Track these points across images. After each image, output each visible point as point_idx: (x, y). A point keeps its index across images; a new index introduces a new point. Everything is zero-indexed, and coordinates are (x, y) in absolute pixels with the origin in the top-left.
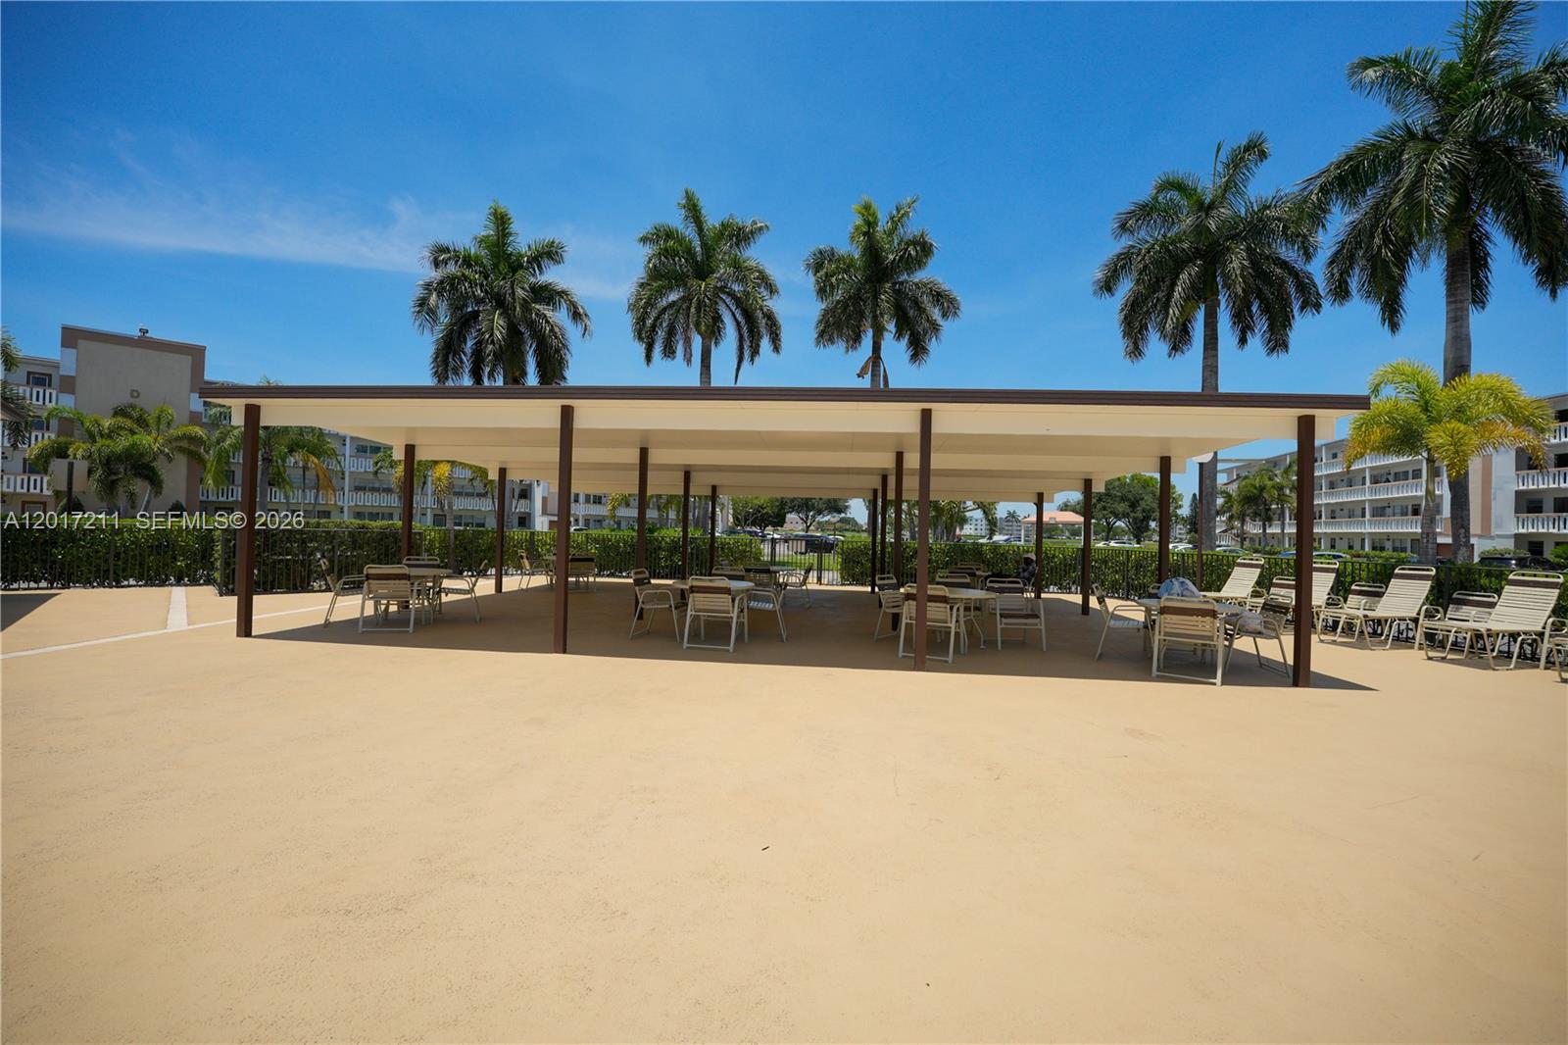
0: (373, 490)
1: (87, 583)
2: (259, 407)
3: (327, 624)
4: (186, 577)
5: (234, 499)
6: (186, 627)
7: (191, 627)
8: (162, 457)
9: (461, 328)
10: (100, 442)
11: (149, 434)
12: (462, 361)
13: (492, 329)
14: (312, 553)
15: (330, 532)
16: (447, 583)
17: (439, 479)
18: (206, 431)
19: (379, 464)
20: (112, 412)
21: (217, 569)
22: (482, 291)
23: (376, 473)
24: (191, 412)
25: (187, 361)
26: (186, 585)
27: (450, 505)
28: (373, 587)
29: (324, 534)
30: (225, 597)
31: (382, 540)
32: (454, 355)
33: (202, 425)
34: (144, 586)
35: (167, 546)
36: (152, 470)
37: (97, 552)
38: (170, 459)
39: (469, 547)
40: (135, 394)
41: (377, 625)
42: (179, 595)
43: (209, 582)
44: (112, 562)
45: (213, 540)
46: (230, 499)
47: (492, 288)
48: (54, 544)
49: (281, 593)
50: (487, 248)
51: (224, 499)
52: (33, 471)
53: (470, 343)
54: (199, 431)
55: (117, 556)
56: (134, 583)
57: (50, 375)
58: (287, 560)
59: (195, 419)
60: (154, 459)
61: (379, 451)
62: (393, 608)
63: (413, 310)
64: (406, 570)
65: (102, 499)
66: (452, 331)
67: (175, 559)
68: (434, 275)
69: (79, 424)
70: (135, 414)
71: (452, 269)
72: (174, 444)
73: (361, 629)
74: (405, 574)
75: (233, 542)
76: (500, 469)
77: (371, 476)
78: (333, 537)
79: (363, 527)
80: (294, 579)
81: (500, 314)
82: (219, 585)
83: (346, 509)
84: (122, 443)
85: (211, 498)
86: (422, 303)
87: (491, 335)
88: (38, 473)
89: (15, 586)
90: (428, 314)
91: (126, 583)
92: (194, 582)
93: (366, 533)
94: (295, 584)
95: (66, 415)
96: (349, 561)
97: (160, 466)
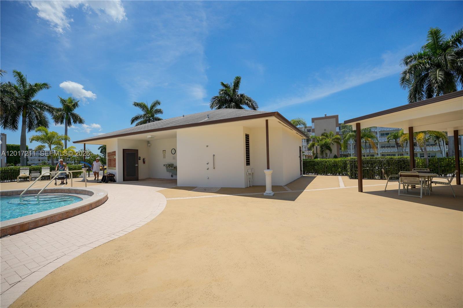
0: (388, 147)
1: (321, 174)
2: (360, 123)
3: (385, 191)
4: (341, 174)
5: (348, 153)
6: (344, 187)
7: (346, 187)
8: (331, 144)
9: (421, 83)
10: (320, 142)
11: (328, 139)
12: (422, 94)
13: (436, 77)
14: (375, 167)
15: (380, 160)
16: (434, 179)
17: (420, 140)
18: (340, 136)
19: (389, 138)
20: (321, 135)
21: (348, 171)
22: (429, 65)
23: (388, 141)
24: (337, 132)
25: (334, 120)
26: (341, 176)
27: (425, 149)
28: (403, 179)
29: (378, 161)
30: (351, 180)
31: (399, 162)
32: (419, 93)
33: (339, 135)
34: (332, 175)
35: (336, 165)
36: (330, 147)
37: (323, 167)
38: (333, 144)
39: (436, 165)
40: (325, 130)
41: (405, 193)
42: (340, 178)
43: (346, 175)
44: (325, 169)
45: (346, 164)
46: (347, 153)
47: (434, 62)
48: (315, 165)
49: (366, 179)
50: (429, 48)
51: (345, 153)
52: (309, 150)
53: (425, 87)
54: (339, 136)
55: (326, 168)
56: (330, 174)
57: (310, 129)
58: (368, 169)
59: (337, 133)
60: (330, 145)
61: (389, 134)
62: (410, 187)
63: (400, 82)
64: (417, 174)
65: (321, 155)
66: (417, 85)
67: (338, 169)
68: (406, 68)
69: (316, 139)
70: (325, 135)
71: (414, 63)
72: (334, 141)
73: (399, 194)
74: (417, 175)
75: (352, 164)
76: (454, 131)
77: (387, 143)
78: (381, 162)
79: (392, 158)
80: (370, 175)
81: (440, 70)
82: (349, 176)
83: (379, 154)
84: (324, 142)
85: (342, 153)
86: (403, 79)
87: (436, 80)
88: (310, 150)
89: (309, 174)
90: (406, 82)
91: (328, 174)
92: (343, 175)
93: (393, 160)
94: (370, 177)
95: (314, 137)
96: (387, 170)
97: (331, 146)
